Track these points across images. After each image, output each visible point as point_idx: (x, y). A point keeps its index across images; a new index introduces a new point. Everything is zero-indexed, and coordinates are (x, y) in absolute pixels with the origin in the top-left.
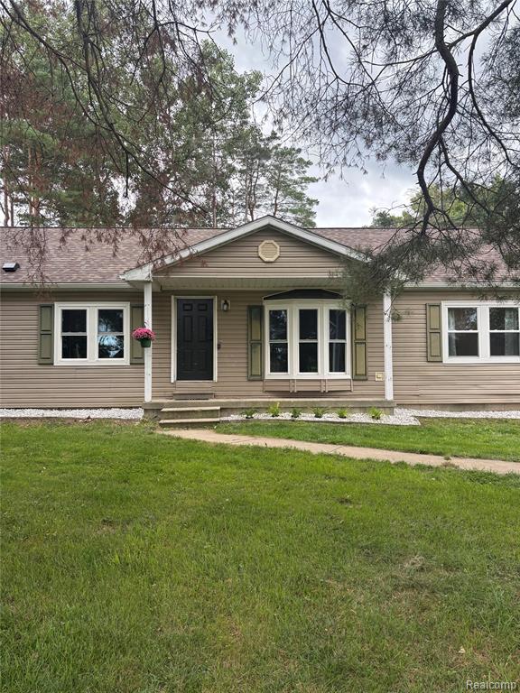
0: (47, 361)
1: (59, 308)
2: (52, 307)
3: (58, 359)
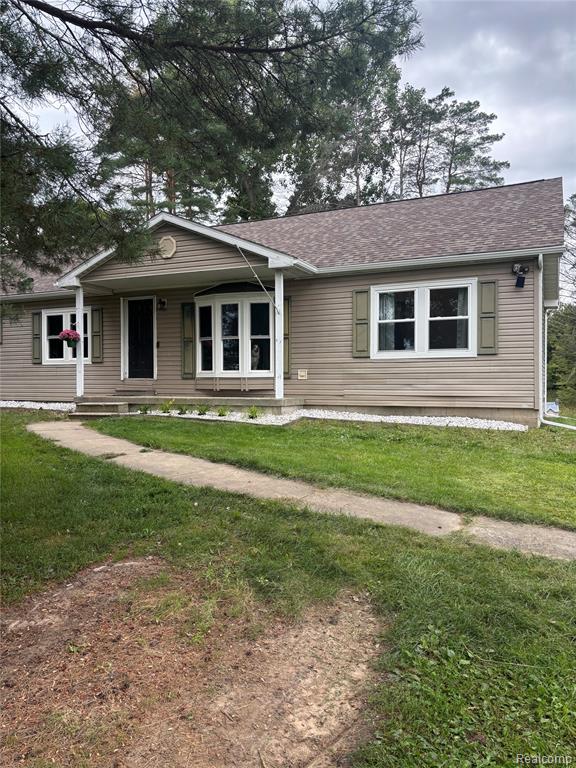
0: (37, 361)
1: (45, 314)
2: (40, 314)
3: (46, 359)
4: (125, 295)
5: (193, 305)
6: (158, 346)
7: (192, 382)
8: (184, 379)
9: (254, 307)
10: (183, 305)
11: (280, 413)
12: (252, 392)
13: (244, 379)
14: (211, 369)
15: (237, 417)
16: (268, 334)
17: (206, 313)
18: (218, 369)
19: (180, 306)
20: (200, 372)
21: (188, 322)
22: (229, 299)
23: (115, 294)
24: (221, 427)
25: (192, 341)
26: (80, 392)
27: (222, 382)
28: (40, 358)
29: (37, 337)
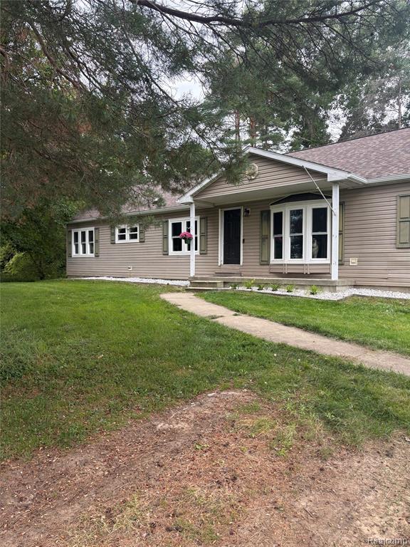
0: (166, 253)
1: (171, 222)
2: (167, 222)
3: (171, 252)
4: (222, 207)
5: (269, 212)
6: (243, 242)
7: (268, 267)
8: (261, 265)
9: (315, 211)
10: (262, 213)
11: (335, 291)
12: (312, 275)
13: (306, 265)
14: (281, 258)
15: (301, 293)
16: (326, 231)
17: (279, 217)
18: (287, 257)
19: (259, 213)
20: (273, 260)
21: (265, 224)
22: (296, 206)
23: (216, 207)
24: (290, 300)
25: (268, 238)
26: (192, 274)
27: (290, 267)
28: (167, 251)
29: (166, 237)
